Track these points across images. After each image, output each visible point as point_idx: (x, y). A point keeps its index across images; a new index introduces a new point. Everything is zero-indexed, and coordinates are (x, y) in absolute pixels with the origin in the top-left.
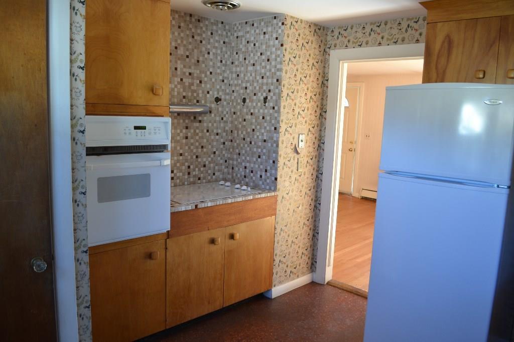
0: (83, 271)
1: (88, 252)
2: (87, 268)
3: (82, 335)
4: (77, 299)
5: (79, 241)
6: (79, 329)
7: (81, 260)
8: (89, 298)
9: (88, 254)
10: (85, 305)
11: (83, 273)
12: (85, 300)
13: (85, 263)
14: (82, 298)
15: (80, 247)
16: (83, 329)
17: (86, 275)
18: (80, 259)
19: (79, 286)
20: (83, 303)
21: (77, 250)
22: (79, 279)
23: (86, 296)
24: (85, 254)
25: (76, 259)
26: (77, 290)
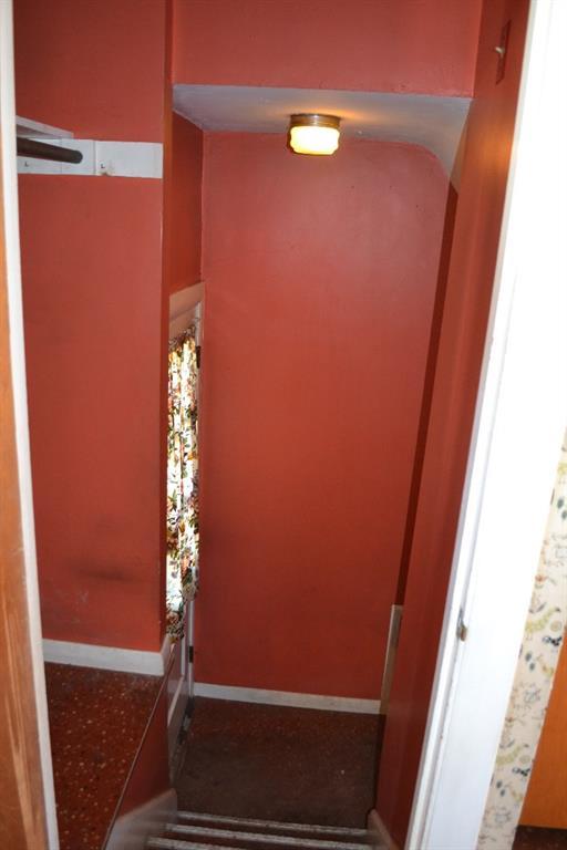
0: (534, 685)
1: (561, 643)
2: (547, 681)
3: (490, 827)
4: (501, 747)
5: (545, 610)
6: (487, 812)
7: (538, 659)
8: (532, 753)
9: (559, 648)
10: (517, 764)
11: (532, 690)
12: (520, 756)
13: (545, 669)
14: (513, 747)
15: (543, 627)
16: (497, 815)
17: (539, 699)
18: (534, 656)
19: (514, 716)
20: (512, 760)
21: (531, 631)
22: (520, 701)
23: (527, 746)
24: (550, 646)
25: (525, 653)
26: (506, 726)
